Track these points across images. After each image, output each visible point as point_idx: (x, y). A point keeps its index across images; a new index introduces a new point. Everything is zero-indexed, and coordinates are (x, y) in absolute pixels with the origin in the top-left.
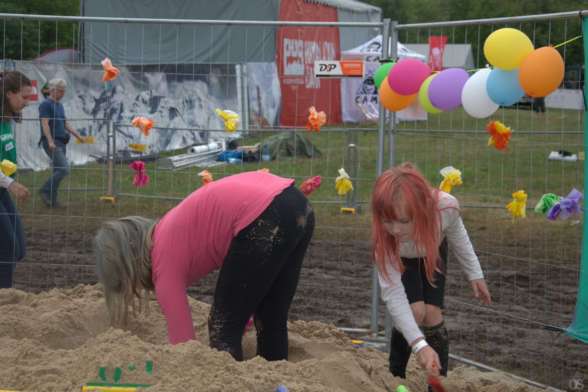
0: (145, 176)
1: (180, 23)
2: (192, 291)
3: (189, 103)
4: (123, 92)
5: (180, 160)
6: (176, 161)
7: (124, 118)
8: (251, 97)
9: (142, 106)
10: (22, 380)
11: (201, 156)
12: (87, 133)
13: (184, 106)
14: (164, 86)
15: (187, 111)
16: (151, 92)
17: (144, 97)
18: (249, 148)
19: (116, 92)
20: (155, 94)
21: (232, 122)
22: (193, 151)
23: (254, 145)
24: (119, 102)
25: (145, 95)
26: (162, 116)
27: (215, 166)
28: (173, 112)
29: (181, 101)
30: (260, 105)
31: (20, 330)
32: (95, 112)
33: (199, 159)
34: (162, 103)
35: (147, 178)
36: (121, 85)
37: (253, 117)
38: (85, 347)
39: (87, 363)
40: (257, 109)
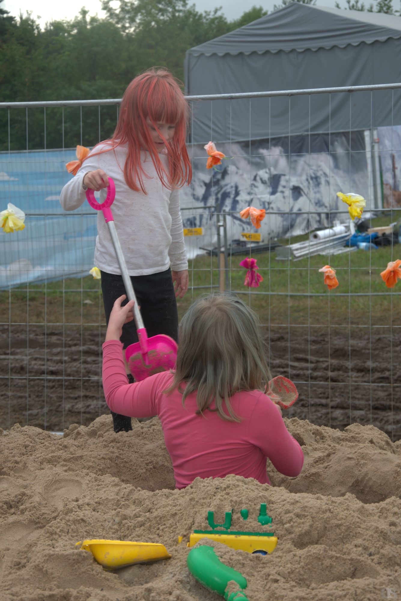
0: (258, 276)
1: (292, 95)
2: (319, 405)
3: (314, 180)
4: (237, 173)
5: (301, 248)
6: (297, 250)
7: (240, 202)
8: (384, 168)
9: (261, 187)
10: (126, 525)
11: (325, 242)
12: (198, 222)
13: (309, 183)
14: (283, 162)
15: (313, 189)
16: (269, 169)
17: (262, 177)
18: (382, 230)
19: (228, 174)
20: (274, 172)
21: (357, 206)
22: (316, 236)
23: (388, 225)
24: (233, 184)
25: (263, 174)
26: (284, 197)
27: (342, 253)
28: (297, 191)
29: (304, 177)
30: (394, 177)
31: (122, 465)
32: (205, 198)
33: (324, 246)
34: (283, 182)
35: (260, 277)
36: (234, 164)
37: (387, 192)
38: (192, 487)
39: (194, 506)
40: (391, 181)
